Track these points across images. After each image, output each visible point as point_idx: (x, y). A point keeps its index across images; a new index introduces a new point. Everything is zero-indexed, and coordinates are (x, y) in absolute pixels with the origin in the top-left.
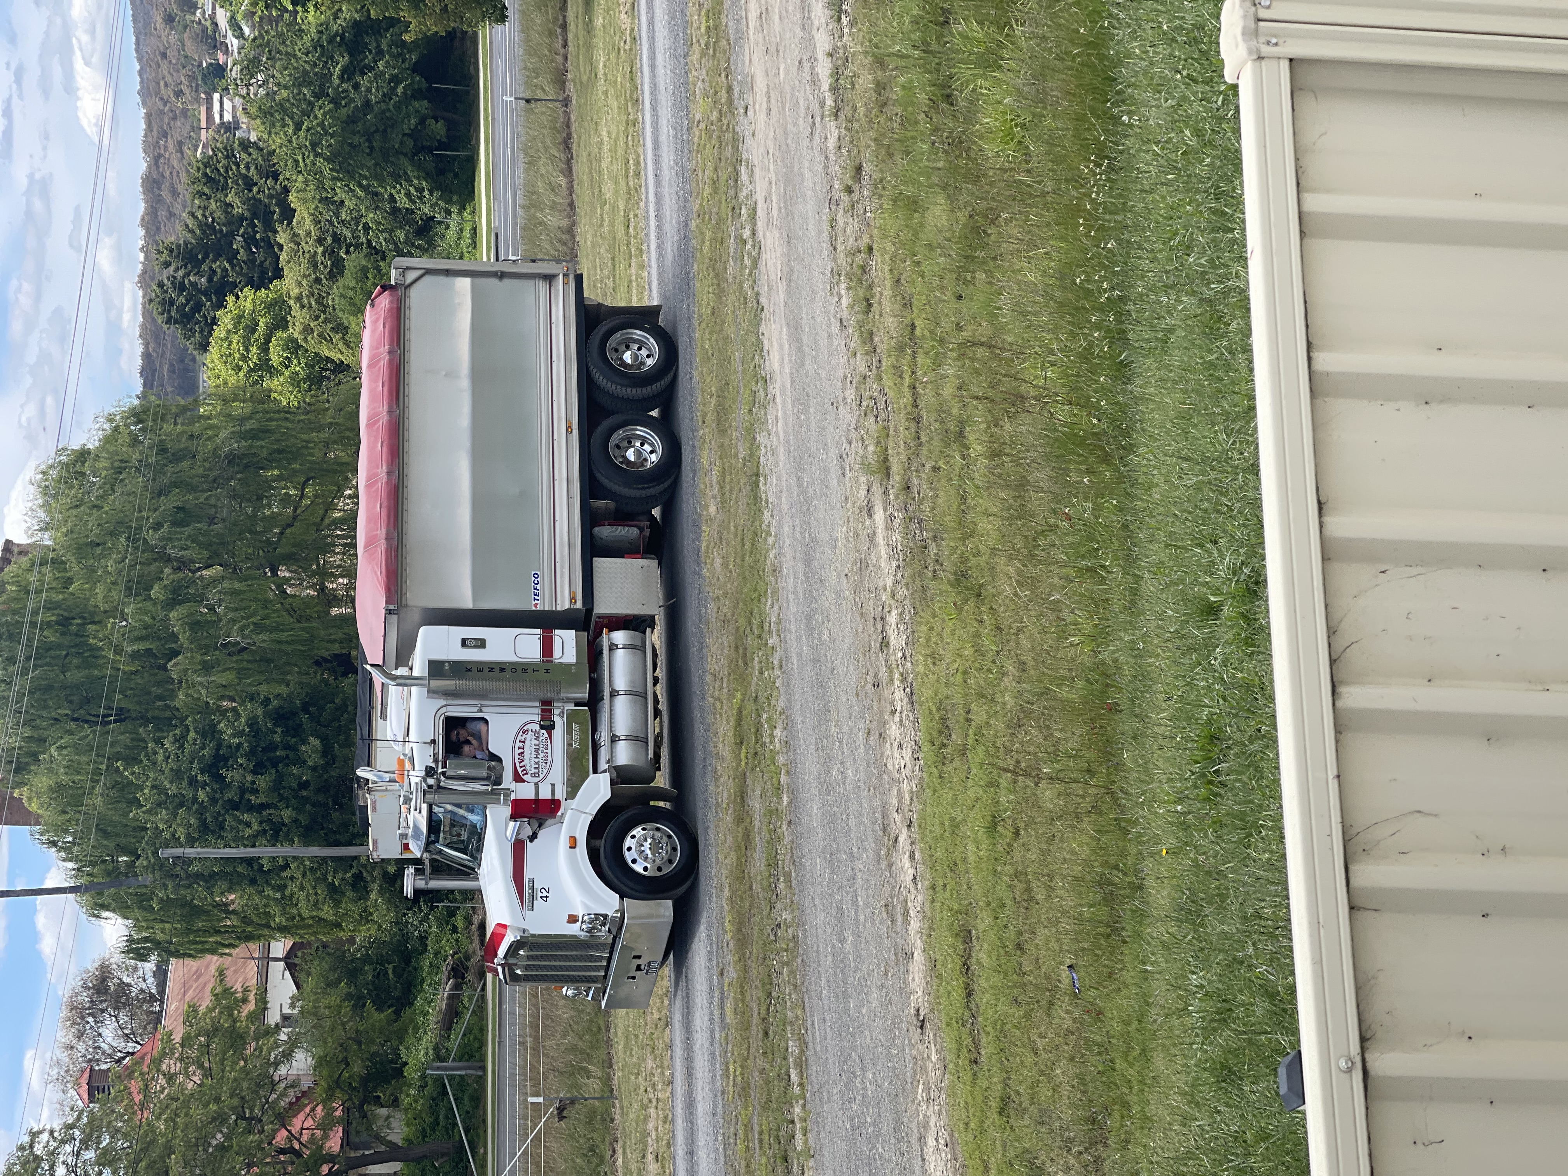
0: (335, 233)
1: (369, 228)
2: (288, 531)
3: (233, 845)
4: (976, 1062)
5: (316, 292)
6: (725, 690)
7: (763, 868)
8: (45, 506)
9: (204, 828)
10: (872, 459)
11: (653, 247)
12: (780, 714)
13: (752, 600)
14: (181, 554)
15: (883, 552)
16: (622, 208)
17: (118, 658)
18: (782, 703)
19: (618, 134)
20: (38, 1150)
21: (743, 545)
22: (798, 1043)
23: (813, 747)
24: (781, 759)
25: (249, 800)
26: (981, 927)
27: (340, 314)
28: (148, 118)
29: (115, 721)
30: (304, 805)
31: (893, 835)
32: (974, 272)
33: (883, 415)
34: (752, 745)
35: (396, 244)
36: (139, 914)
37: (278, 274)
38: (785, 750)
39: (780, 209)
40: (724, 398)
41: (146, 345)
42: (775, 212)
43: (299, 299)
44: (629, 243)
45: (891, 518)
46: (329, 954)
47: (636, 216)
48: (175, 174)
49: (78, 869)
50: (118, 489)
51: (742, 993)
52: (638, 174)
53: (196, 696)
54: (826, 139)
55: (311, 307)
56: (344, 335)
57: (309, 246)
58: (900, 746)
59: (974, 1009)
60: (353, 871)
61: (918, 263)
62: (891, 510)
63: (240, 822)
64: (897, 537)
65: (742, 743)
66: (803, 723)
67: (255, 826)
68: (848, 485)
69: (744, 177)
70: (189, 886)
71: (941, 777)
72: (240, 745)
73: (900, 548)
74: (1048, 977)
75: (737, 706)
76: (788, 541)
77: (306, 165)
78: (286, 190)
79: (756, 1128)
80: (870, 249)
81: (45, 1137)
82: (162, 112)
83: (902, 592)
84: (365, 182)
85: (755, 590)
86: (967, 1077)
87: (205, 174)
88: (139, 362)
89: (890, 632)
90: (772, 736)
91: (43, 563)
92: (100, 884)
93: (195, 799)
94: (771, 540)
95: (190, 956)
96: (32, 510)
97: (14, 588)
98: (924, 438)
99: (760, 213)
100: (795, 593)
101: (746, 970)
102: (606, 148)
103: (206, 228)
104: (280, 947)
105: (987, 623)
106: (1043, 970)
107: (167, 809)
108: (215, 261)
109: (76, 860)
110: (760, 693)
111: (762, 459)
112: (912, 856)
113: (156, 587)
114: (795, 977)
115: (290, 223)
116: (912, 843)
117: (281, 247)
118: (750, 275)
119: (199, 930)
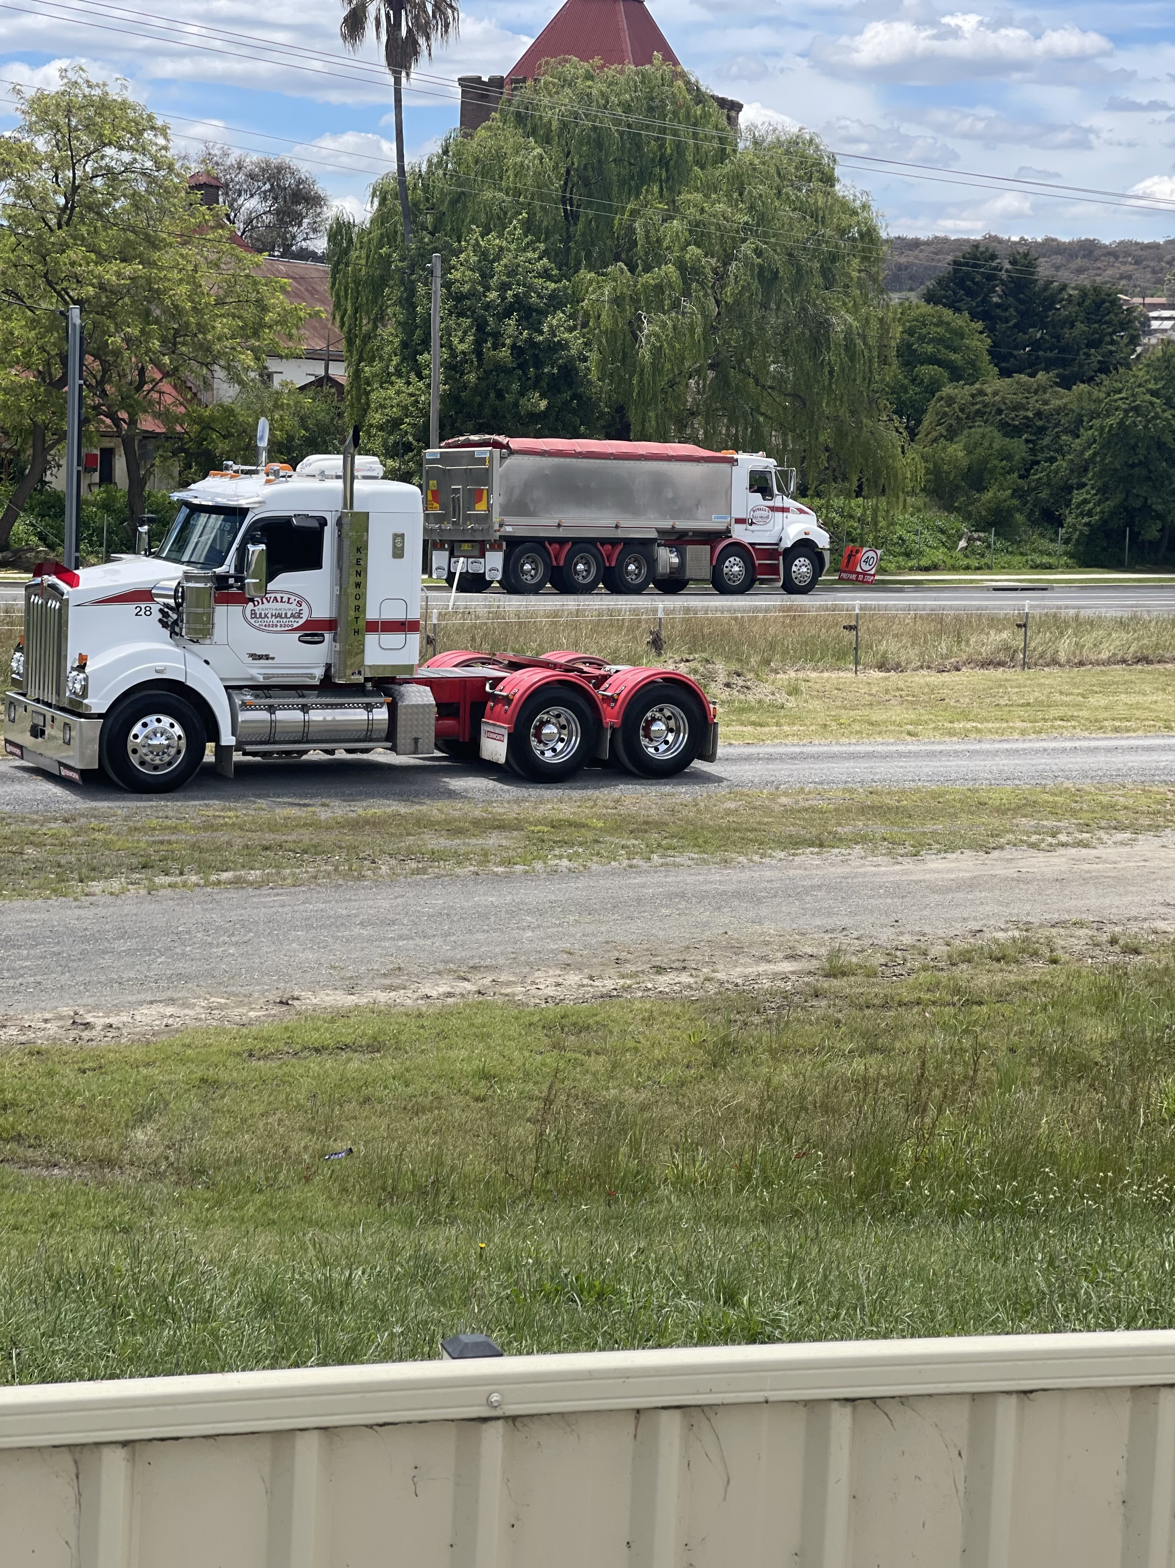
0: (1046, 429)
1: (1052, 463)
2: (751, 380)
3: (443, 325)
4: (251, 1055)
5: (988, 410)
6: (604, 811)
7: (430, 847)
8: (779, 143)
9: (459, 298)
10: (843, 960)
11: (1045, 744)
12: (584, 866)
13: (696, 839)
14: (731, 275)
15: (751, 970)
16: (1080, 713)
17: (627, 214)
18: (594, 867)
19: (1155, 711)
20: (148, 135)
21: (750, 831)
22: (259, 879)
23: (553, 897)
24: (539, 866)
25: (486, 342)
26: (385, 1063)
27: (966, 432)
28: (1155, 246)
29: (565, 210)
30: (481, 395)
31: (469, 976)
32: (1040, 1066)
33: (888, 972)
34: (552, 837)
35: (1035, 489)
36: (376, 234)
37: (1005, 373)
38: (549, 869)
39: (1089, 872)
40: (897, 814)
41: (927, 243)
42: (1086, 867)
43: (981, 393)
44: (1045, 720)
45: (785, 979)
46: (332, 419)
47: (1074, 728)
48: (1098, 272)
49: (420, 175)
50: (796, 215)
51: (305, 825)
52: (1116, 730)
53: (590, 289)
54: (1164, 919)
55: (973, 404)
56: (945, 437)
57: (1034, 403)
58: (558, 985)
59: (302, 1055)
60: (415, 443)
61: (1044, 1008)
62: (793, 978)
63: (465, 333)
64: (767, 984)
65: (553, 827)
66: (578, 888)
67: (461, 347)
68: (816, 936)
69: (1120, 836)
70: (402, 282)
71: (530, 1025)
72: (541, 333)
73: (756, 986)
74: (339, 1128)
75: (589, 822)
76: (756, 875)
77: (1116, 401)
78: (1090, 380)
79: (173, 838)
80: (1055, 961)
81: (161, 141)
82: (1161, 259)
83: (712, 988)
84: (1098, 459)
85: (705, 842)
86: (236, 1047)
87: (1104, 301)
88: (911, 235)
89: (671, 976)
90: (560, 857)
91: (722, 140)
92: (407, 196)
93: (488, 289)
94: (756, 858)
95: (334, 284)
96: (774, 130)
97: (698, 113)
98: (867, 1012)
99: (1084, 851)
100: (706, 882)
101: (329, 828)
102: (1140, 699)
103: (1050, 302)
104: (339, 372)
105: (687, 1073)
106: (346, 1124)
107: (479, 261)
108: (1016, 310)
109: (430, 172)
110: (603, 846)
111: (836, 851)
112: (450, 995)
113: (699, 251)
114: (324, 877)
115: (1057, 384)
116: (462, 995)
117: (1032, 375)
118: (1021, 840)
119: (358, 292)
